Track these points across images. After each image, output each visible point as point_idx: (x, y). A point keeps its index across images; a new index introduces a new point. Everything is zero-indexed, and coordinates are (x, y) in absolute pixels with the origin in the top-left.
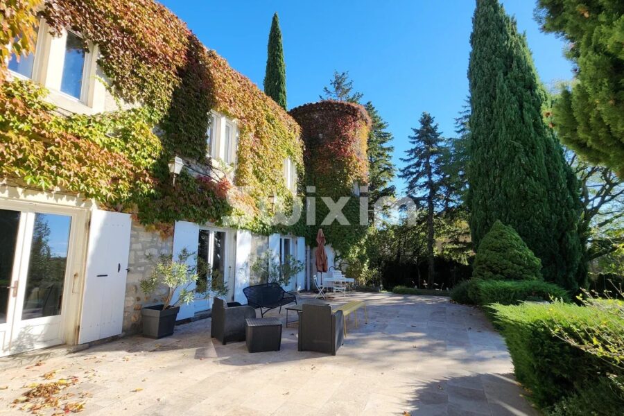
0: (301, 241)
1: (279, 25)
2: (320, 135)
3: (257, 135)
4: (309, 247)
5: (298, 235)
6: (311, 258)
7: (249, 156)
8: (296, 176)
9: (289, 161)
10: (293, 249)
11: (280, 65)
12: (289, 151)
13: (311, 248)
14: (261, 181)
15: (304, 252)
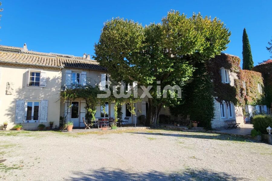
0: (265, 106)
1: (246, 32)
2: (269, 73)
3: (250, 82)
4: (268, 108)
5: (264, 105)
6: (269, 111)
7: (248, 88)
8: (261, 88)
9: (258, 84)
10: (263, 109)
11: (249, 47)
12: (258, 82)
13: (269, 108)
14: (252, 93)
15: (267, 109)
